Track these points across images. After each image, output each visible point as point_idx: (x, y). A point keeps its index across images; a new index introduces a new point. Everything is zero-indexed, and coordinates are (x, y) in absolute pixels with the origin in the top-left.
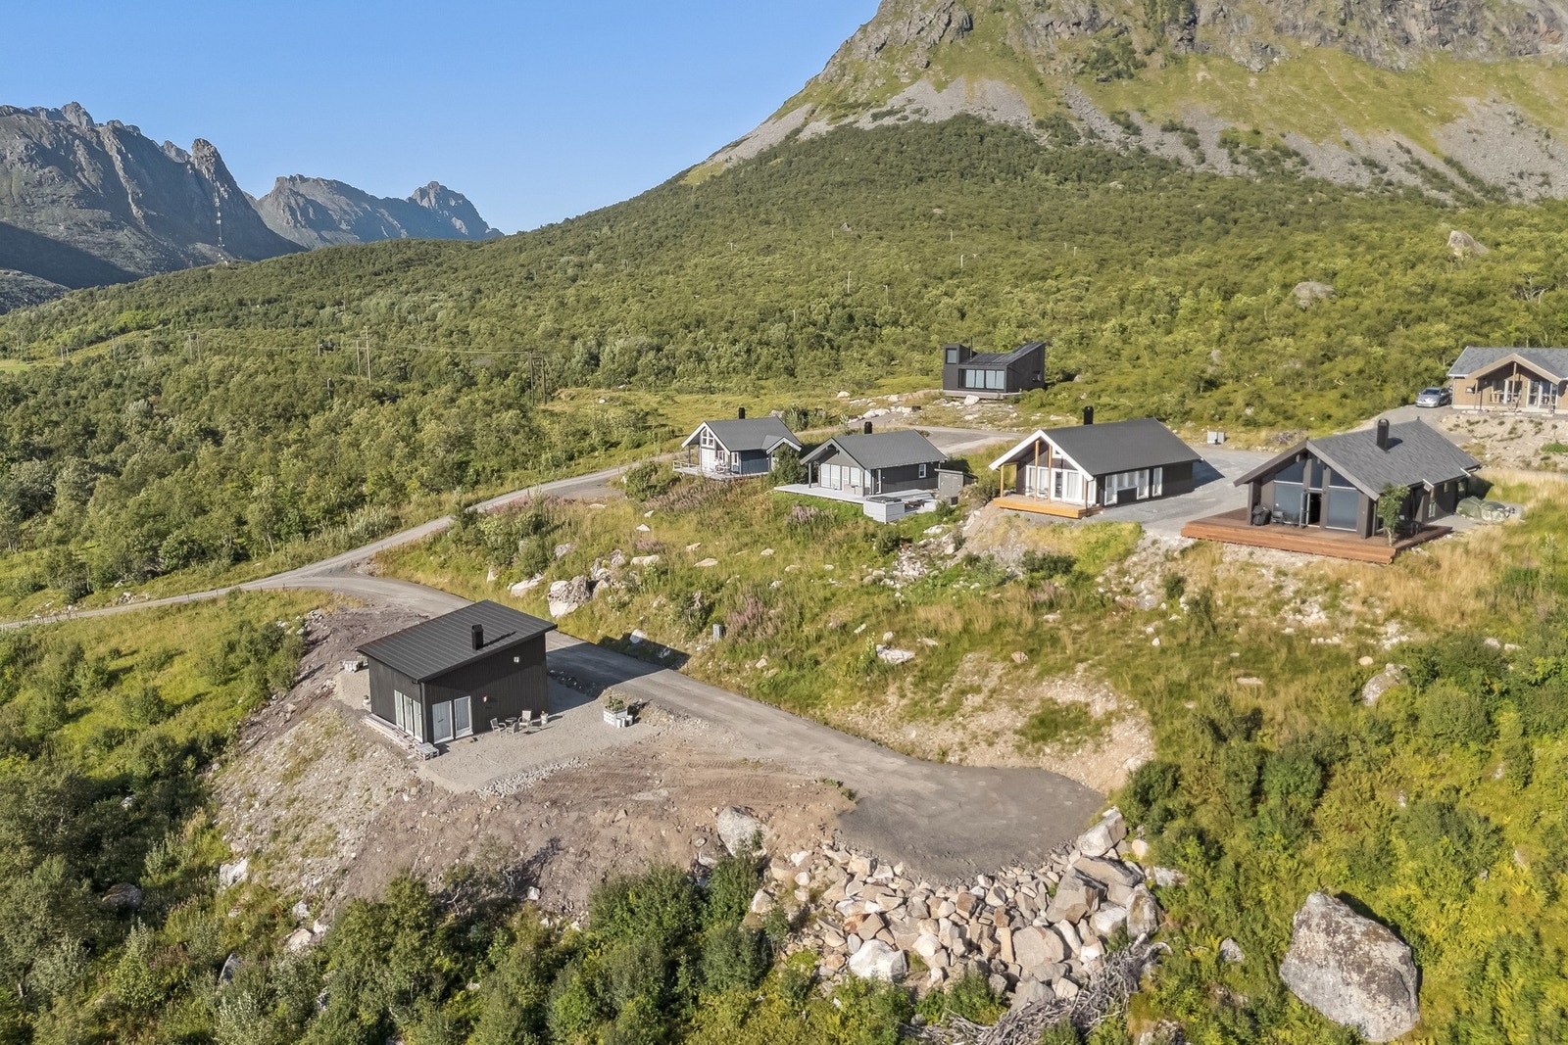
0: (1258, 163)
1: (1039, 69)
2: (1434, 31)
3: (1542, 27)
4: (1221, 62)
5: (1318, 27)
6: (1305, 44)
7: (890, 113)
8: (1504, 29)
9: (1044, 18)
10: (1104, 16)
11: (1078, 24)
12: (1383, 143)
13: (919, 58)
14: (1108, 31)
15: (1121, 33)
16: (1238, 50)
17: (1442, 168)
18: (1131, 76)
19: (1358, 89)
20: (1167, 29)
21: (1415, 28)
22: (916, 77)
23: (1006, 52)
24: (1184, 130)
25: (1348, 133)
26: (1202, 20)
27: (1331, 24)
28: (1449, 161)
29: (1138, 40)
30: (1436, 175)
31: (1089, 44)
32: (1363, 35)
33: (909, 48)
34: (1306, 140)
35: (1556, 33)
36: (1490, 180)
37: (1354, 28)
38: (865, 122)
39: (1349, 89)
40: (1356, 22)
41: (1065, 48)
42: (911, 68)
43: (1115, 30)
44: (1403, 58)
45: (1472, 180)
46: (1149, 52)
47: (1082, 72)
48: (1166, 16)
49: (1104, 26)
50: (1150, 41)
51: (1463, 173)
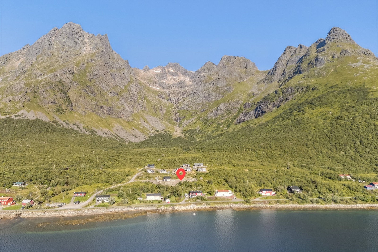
0: (90, 132)
1: (46, 110)
2: (108, 112)
3: (122, 114)
4: (78, 113)
5: (91, 109)
6: (89, 112)
7: (19, 116)
8: (117, 114)
9: (45, 100)
10: (57, 102)
11: (52, 103)
12: (106, 130)
13: (21, 104)
14: (57, 105)
15: (60, 105)
16: (80, 112)
17: (115, 135)
18: (64, 114)
19: (99, 120)
20: (68, 106)
21: (105, 111)
22: (21, 109)
23: (39, 106)
24: (76, 125)
25: (101, 128)
26: (73, 105)
27: (93, 109)
28: (115, 134)
29: (64, 107)
30: (115, 136)
31: (54, 106)
32: (98, 112)
33: (18, 102)
34: (96, 129)
35: (123, 115)
36: (122, 137)
37: (97, 110)
38: (13, 117)
39: (98, 120)
40: (97, 109)
41: (50, 107)
42: (20, 106)
43: (59, 105)
44: (104, 116)
45: (120, 137)
46: (66, 110)
47: (54, 112)
48: (68, 104)
49: (57, 104)
50: (66, 108)
51: (118, 136)
